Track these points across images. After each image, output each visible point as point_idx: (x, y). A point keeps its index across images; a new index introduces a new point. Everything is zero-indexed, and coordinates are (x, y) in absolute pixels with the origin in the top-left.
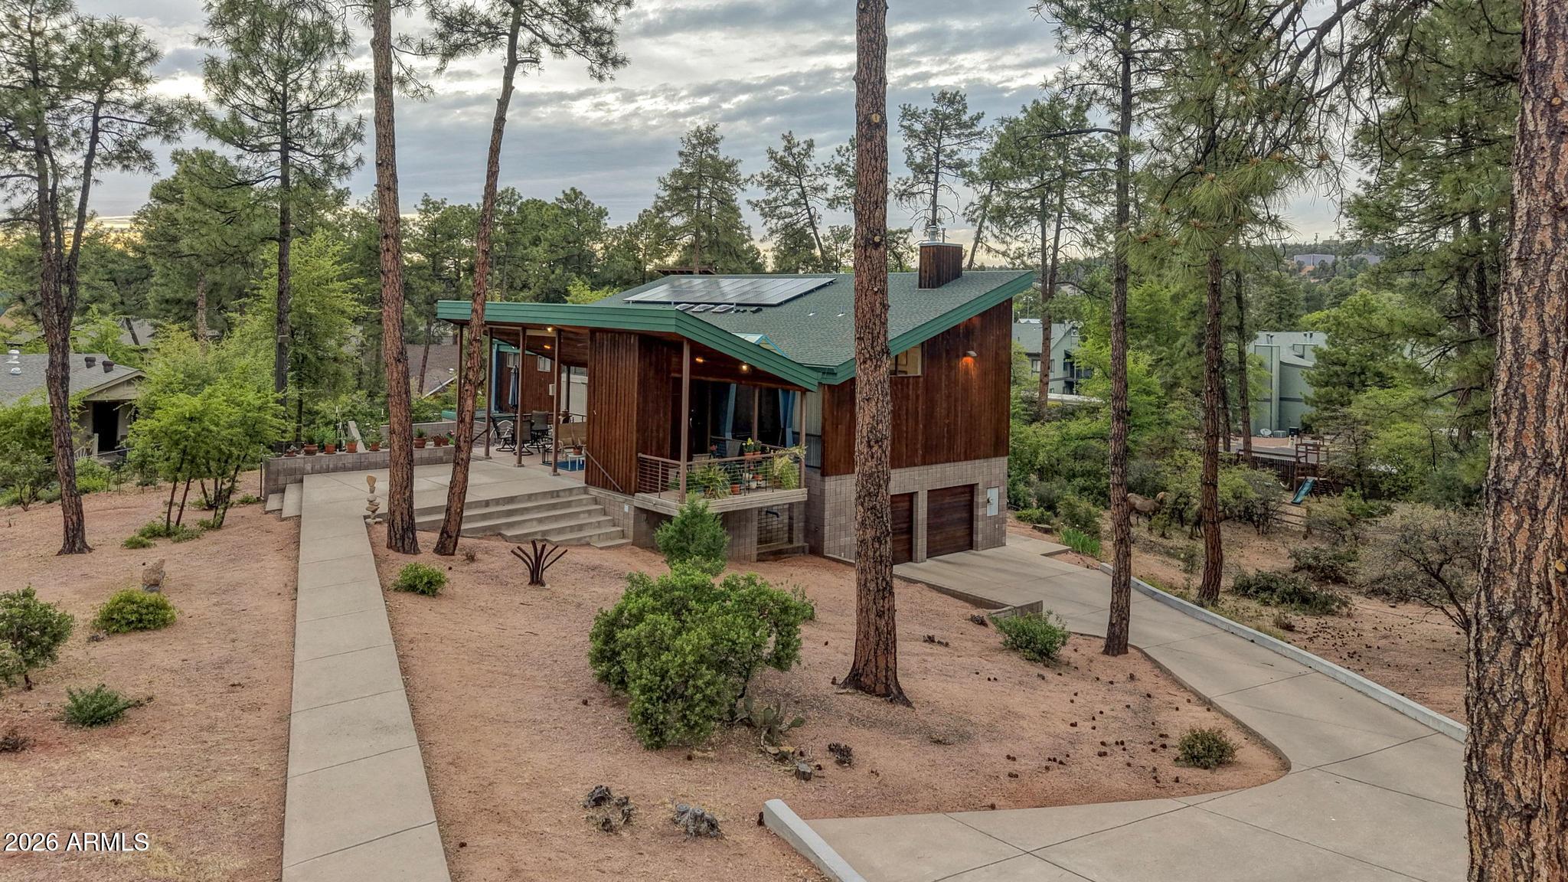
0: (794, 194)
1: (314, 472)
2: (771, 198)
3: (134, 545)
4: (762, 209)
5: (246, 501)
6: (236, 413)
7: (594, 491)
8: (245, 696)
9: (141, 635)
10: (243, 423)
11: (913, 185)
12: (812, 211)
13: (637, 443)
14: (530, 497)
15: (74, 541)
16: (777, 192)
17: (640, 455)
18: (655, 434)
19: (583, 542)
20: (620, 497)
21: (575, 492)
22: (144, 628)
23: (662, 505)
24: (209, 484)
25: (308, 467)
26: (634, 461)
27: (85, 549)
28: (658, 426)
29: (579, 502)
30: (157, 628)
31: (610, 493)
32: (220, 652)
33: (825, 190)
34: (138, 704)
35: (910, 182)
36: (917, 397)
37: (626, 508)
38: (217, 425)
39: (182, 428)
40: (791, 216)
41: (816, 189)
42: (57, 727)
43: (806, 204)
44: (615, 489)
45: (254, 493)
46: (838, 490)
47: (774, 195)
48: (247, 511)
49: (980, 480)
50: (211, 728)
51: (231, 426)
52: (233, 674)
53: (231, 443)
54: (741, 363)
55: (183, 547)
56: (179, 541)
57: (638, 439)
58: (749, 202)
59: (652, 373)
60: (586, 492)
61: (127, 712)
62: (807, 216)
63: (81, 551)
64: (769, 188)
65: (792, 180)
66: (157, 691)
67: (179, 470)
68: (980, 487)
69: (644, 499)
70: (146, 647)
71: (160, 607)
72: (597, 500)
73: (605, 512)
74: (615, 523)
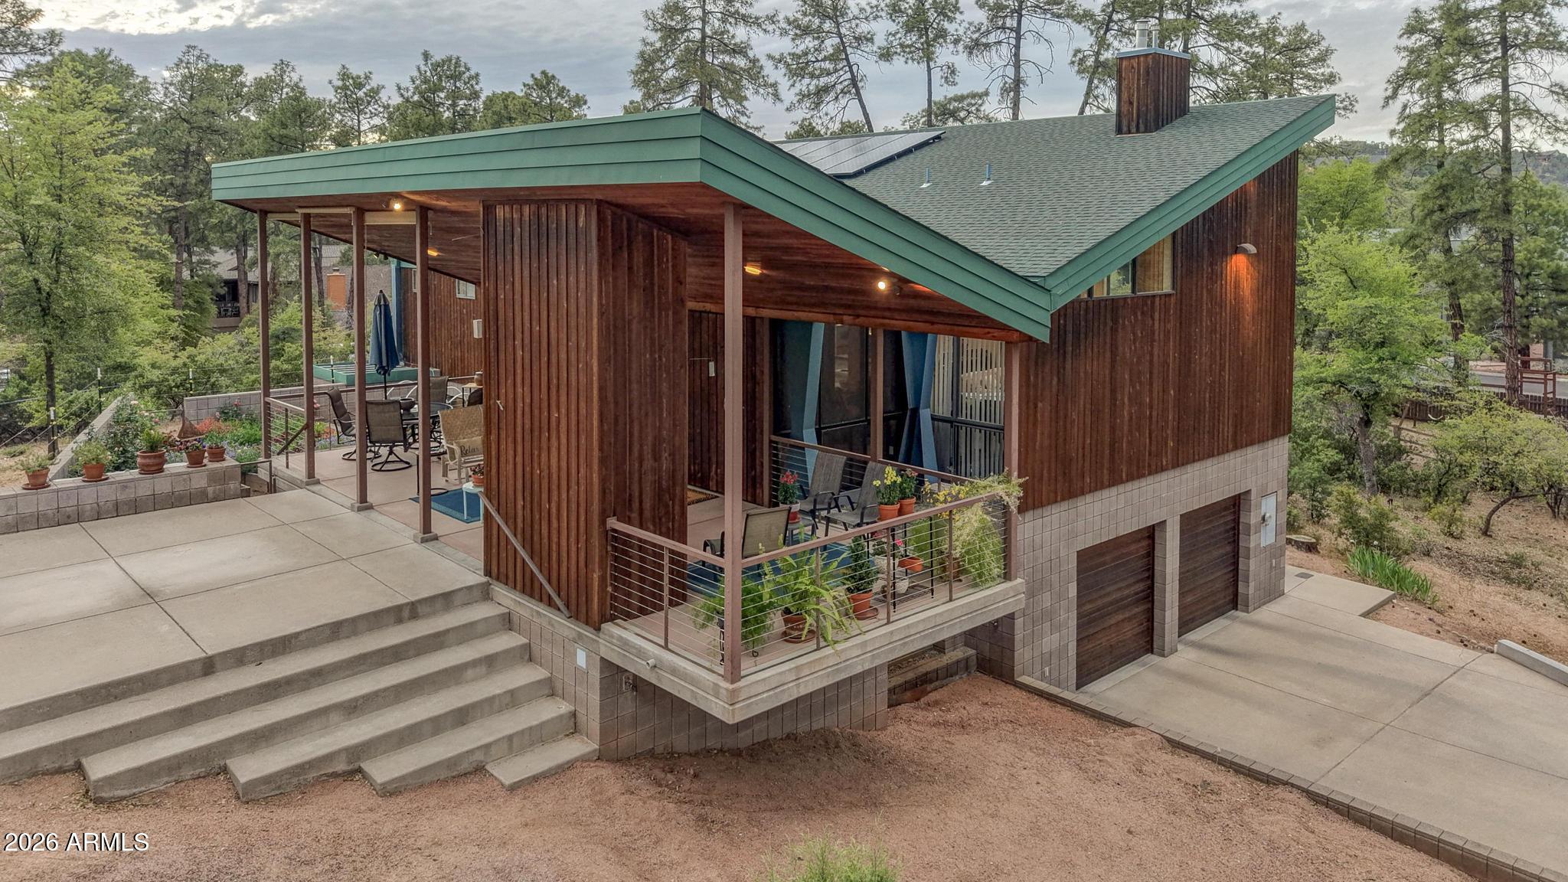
0: (831, 43)
2: (798, 51)
4: (788, 65)
7: (507, 598)
11: (988, 32)
12: (855, 68)
13: (604, 492)
14: (336, 631)
16: (809, 43)
17: (613, 523)
18: (649, 463)
19: (465, 766)
20: (563, 626)
21: (458, 600)
23: (674, 671)
26: (596, 541)
28: (658, 441)
29: (467, 633)
31: (542, 609)
33: (871, 40)
35: (983, 29)
36: (1167, 333)
37: (581, 658)
40: (829, 74)
41: (858, 39)
43: (847, 59)
44: (550, 603)
46: (1037, 538)
47: (802, 47)
49: (1251, 484)
54: (875, 272)
57: (603, 480)
58: (770, 57)
59: (635, 307)
60: (485, 594)
62: (848, 75)
64: (796, 36)
65: (828, 25)
68: (1253, 496)
69: (625, 644)
72: (508, 622)
73: (527, 655)
74: (550, 689)
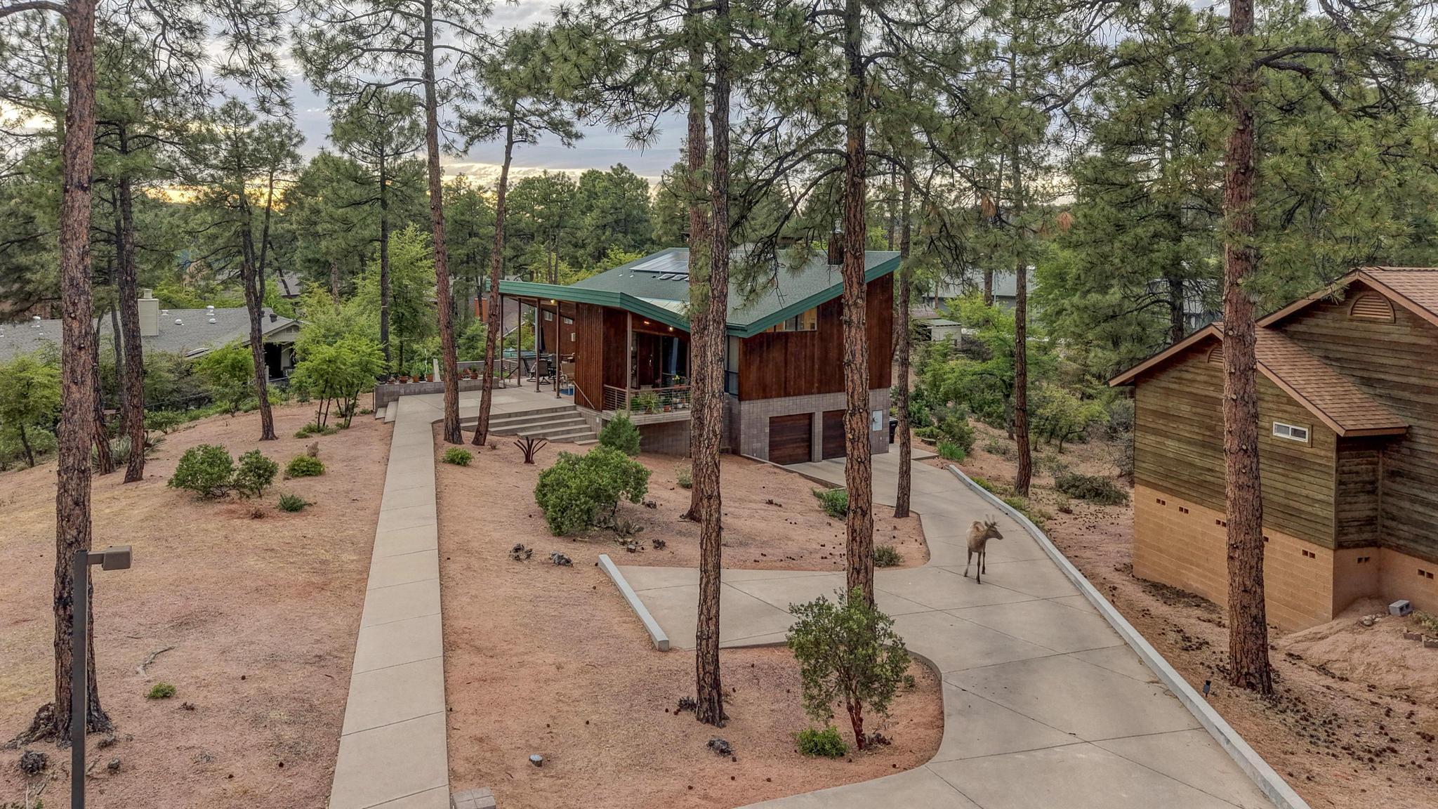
1: (406, 394)
3: (300, 436)
5: (364, 413)
6: (356, 358)
7: (580, 409)
8: (359, 504)
9: (309, 478)
10: (360, 363)
13: (603, 378)
14: (538, 412)
15: (268, 433)
17: (605, 385)
18: (615, 372)
19: (569, 441)
20: (594, 413)
21: (568, 409)
22: (310, 475)
24: (342, 401)
25: (402, 391)
26: (601, 390)
27: (274, 438)
28: (618, 367)
29: (570, 416)
30: (316, 475)
31: (588, 410)
32: (348, 486)
34: (310, 505)
36: (814, 346)
37: (597, 420)
38: (345, 364)
39: (325, 367)
42: (276, 511)
44: (591, 407)
45: (369, 407)
46: (752, 410)
48: (366, 419)
50: (343, 515)
51: (353, 365)
52: (352, 496)
53: (353, 376)
54: (669, 326)
55: (328, 438)
56: (325, 435)
57: (604, 376)
59: (612, 331)
60: (575, 408)
61: (306, 507)
63: (272, 439)
66: (318, 499)
67: (324, 392)
69: (607, 414)
70: (312, 483)
71: (317, 464)
72: (580, 415)
73: (585, 422)
74: (590, 429)
